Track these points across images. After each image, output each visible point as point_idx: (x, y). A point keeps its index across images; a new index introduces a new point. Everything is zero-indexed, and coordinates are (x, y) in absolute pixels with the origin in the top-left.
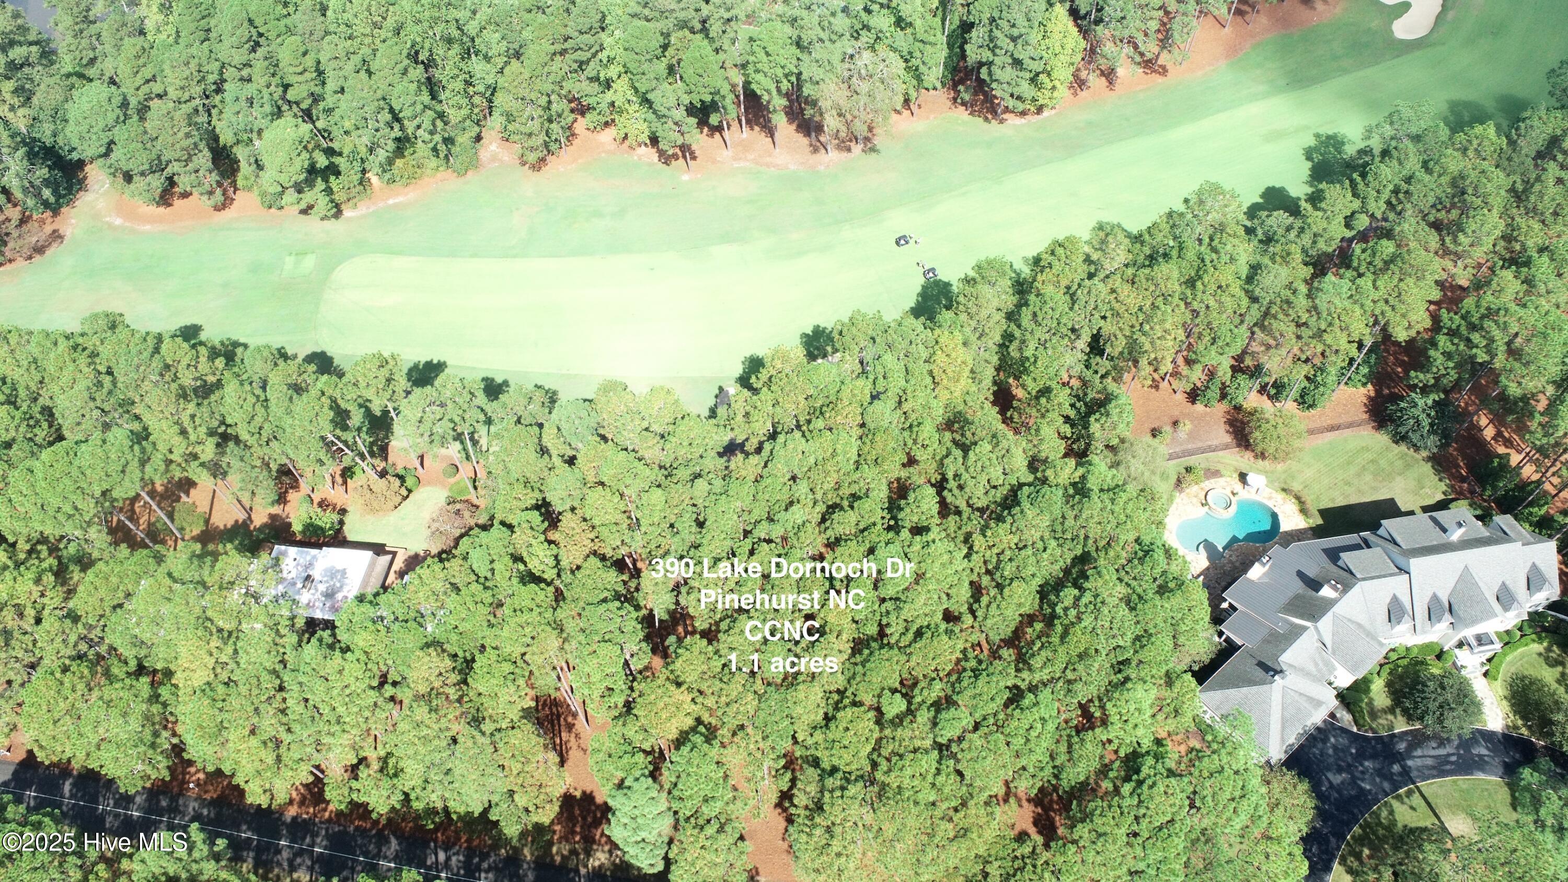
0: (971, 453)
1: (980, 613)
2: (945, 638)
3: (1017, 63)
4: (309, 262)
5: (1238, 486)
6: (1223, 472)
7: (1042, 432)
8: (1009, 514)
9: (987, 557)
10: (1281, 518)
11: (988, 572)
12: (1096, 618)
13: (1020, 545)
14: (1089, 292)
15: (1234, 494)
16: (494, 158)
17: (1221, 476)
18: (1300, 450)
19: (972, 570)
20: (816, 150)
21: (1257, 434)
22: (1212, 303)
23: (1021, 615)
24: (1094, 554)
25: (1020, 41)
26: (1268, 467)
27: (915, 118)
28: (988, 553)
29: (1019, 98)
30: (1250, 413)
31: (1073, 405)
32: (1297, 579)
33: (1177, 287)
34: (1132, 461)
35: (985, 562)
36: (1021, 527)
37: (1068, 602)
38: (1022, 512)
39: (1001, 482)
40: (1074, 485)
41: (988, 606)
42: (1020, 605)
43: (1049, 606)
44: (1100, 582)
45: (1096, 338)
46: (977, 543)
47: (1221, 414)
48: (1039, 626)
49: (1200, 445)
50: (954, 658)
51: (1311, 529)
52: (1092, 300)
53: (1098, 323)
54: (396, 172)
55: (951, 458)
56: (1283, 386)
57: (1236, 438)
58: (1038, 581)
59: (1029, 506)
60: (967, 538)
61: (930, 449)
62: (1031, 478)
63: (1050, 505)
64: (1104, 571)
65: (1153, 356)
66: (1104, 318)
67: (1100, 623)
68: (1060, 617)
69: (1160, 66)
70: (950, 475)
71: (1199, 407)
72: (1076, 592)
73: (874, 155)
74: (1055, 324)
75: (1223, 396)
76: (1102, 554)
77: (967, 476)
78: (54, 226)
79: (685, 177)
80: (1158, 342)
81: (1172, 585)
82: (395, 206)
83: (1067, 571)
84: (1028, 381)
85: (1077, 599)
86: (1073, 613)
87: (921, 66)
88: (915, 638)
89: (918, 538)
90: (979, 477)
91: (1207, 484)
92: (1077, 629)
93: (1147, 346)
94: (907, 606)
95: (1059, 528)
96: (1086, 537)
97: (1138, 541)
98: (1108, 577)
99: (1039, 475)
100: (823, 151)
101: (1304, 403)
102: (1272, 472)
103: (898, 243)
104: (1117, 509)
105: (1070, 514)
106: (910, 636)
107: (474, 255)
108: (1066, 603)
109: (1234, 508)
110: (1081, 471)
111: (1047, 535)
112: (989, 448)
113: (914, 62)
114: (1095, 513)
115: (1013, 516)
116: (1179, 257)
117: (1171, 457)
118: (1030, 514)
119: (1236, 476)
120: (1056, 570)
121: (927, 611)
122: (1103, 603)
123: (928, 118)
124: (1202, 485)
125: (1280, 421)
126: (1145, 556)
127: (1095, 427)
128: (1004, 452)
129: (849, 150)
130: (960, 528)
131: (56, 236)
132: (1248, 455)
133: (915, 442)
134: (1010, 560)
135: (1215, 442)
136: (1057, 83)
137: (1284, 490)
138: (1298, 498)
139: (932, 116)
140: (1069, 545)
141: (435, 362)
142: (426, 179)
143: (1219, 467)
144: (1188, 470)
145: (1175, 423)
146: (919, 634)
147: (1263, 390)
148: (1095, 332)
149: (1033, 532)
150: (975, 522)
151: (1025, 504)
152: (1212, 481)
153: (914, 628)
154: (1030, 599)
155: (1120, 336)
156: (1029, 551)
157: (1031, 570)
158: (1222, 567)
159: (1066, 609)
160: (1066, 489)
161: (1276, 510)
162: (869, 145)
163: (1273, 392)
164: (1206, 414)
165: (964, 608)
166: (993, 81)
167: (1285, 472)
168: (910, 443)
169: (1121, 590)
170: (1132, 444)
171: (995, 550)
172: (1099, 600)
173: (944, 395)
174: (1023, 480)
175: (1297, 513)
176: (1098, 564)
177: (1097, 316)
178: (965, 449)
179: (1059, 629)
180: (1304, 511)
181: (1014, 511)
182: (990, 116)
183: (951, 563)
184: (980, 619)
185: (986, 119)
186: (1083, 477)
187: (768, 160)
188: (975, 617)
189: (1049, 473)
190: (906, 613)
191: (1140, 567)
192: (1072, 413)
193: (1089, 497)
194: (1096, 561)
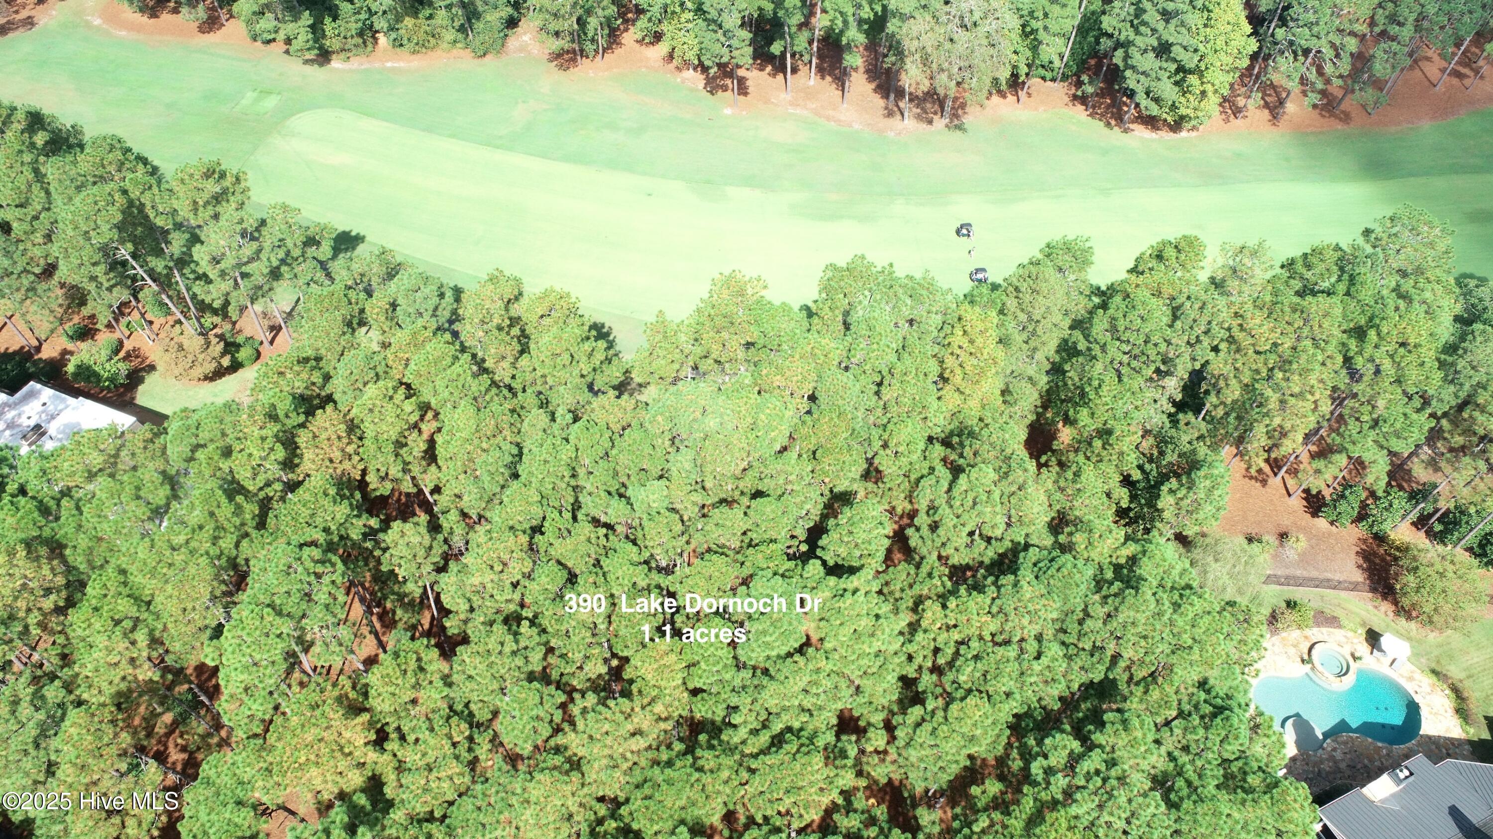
0: (963, 479)
1: (900, 733)
2: (818, 760)
3: (1163, 50)
4: (271, 102)
5: (1363, 649)
6: (1344, 622)
7: (1083, 478)
8: (995, 583)
9: (940, 643)
10: (1424, 713)
11: (936, 669)
12: (1101, 807)
13: (999, 639)
14: (1202, 308)
15: (1355, 658)
16: (522, 49)
17: (1340, 627)
18: (1475, 620)
19: (910, 658)
20: (890, 114)
21: (1410, 580)
22: (1387, 365)
23: (971, 757)
24: (1122, 686)
25: (1174, 22)
26: (1414, 633)
27: (1020, 106)
28: (943, 637)
29: (1157, 100)
30: (1398, 549)
31: (1140, 467)
32: (1450, 819)
33: (1336, 332)
34: (1214, 565)
35: (936, 651)
36: (1009, 609)
37: (1058, 759)
38: (1016, 584)
39: (998, 533)
40: (1117, 568)
41: (918, 725)
42: (972, 739)
43: (1022, 756)
44: (1122, 740)
45: (1197, 377)
46: (928, 614)
47: (1353, 540)
48: (993, 787)
49: (1314, 574)
50: (826, 801)
51: (1470, 742)
52: (1203, 321)
53: (1204, 352)
54: (402, 32)
55: (931, 480)
56: (1456, 523)
57: (1370, 578)
58: (1014, 706)
59: (1030, 577)
60: (918, 604)
61: (904, 461)
62: (1048, 541)
63: (1067, 586)
64: (1135, 722)
65: (1277, 421)
66: (1215, 349)
67: (1106, 817)
68: (1034, 784)
69: (1343, 112)
70: (922, 505)
71: (1321, 523)
72: (1076, 745)
73: (958, 133)
74: (1141, 341)
75: (1361, 517)
76: (1139, 691)
77: (948, 510)
78: (32, 13)
79: (728, 111)
80: (1292, 401)
81: (1254, 780)
82: (393, 69)
83: (1068, 703)
84: (1083, 415)
85: (1073, 761)
86: (1060, 782)
87: (1041, 31)
88: (772, 744)
89: (832, 580)
90: (965, 517)
91: (1316, 633)
92: (1061, 816)
93: (1273, 404)
94: (772, 686)
95: (1073, 628)
96: (1115, 658)
97: (1203, 684)
98: (1139, 734)
99: (1062, 538)
100: (899, 117)
101: (1485, 555)
102: (1419, 642)
103: (958, 232)
104: (1180, 622)
105: (1099, 611)
106: (764, 738)
107: (453, 136)
108: (1053, 761)
109: (1350, 679)
110: (1132, 548)
111: (1049, 633)
112: (993, 476)
113: (1034, 24)
114: (1141, 618)
115: (999, 588)
116: (1348, 294)
117: (1270, 579)
118: (1027, 591)
119: (1362, 631)
120: (1052, 695)
121: (807, 704)
122: (1122, 779)
123: (1036, 109)
124: (1308, 632)
125: (1450, 568)
126: (1214, 716)
127: (1166, 501)
128: (1014, 488)
129: (930, 122)
130: (911, 586)
131: (29, 22)
132: (1386, 607)
133: (885, 446)
134: (976, 658)
135: (1338, 577)
136: (1209, 88)
137: (1434, 672)
138: (1457, 692)
139: (1041, 109)
140: (1083, 659)
141: (353, 234)
142: (439, 52)
143: (1339, 613)
144: (1291, 605)
145: (1283, 536)
146: (778, 741)
147: (1421, 523)
148: (1197, 366)
149: (1025, 621)
150: (936, 581)
151: (1026, 574)
152: (1324, 630)
153: (777, 727)
154: (992, 733)
155: (1233, 382)
156: (1012, 652)
157: (1006, 684)
158: (1315, 764)
159: (1049, 771)
160: (1101, 569)
161: (1417, 699)
162: (956, 122)
163: (1438, 527)
164: (1330, 534)
165: (878, 718)
166: (1127, 66)
167: (1440, 646)
168: (877, 444)
169: (1158, 761)
170: (1217, 542)
171: (956, 636)
172: (1113, 773)
173: (952, 399)
174: (1034, 540)
175: (1451, 712)
176: (1127, 705)
177: (1206, 342)
178: (956, 471)
179: (1028, 804)
180: (1462, 712)
181: (1003, 580)
182: (1113, 122)
183: (873, 635)
184: (900, 743)
185: (1108, 124)
186: (1133, 560)
187: (831, 113)
188: (892, 739)
189: (1080, 539)
190: (771, 697)
191: (1201, 732)
192: (1137, 475)
193: (1137, 589)
194: (1125, 699)
